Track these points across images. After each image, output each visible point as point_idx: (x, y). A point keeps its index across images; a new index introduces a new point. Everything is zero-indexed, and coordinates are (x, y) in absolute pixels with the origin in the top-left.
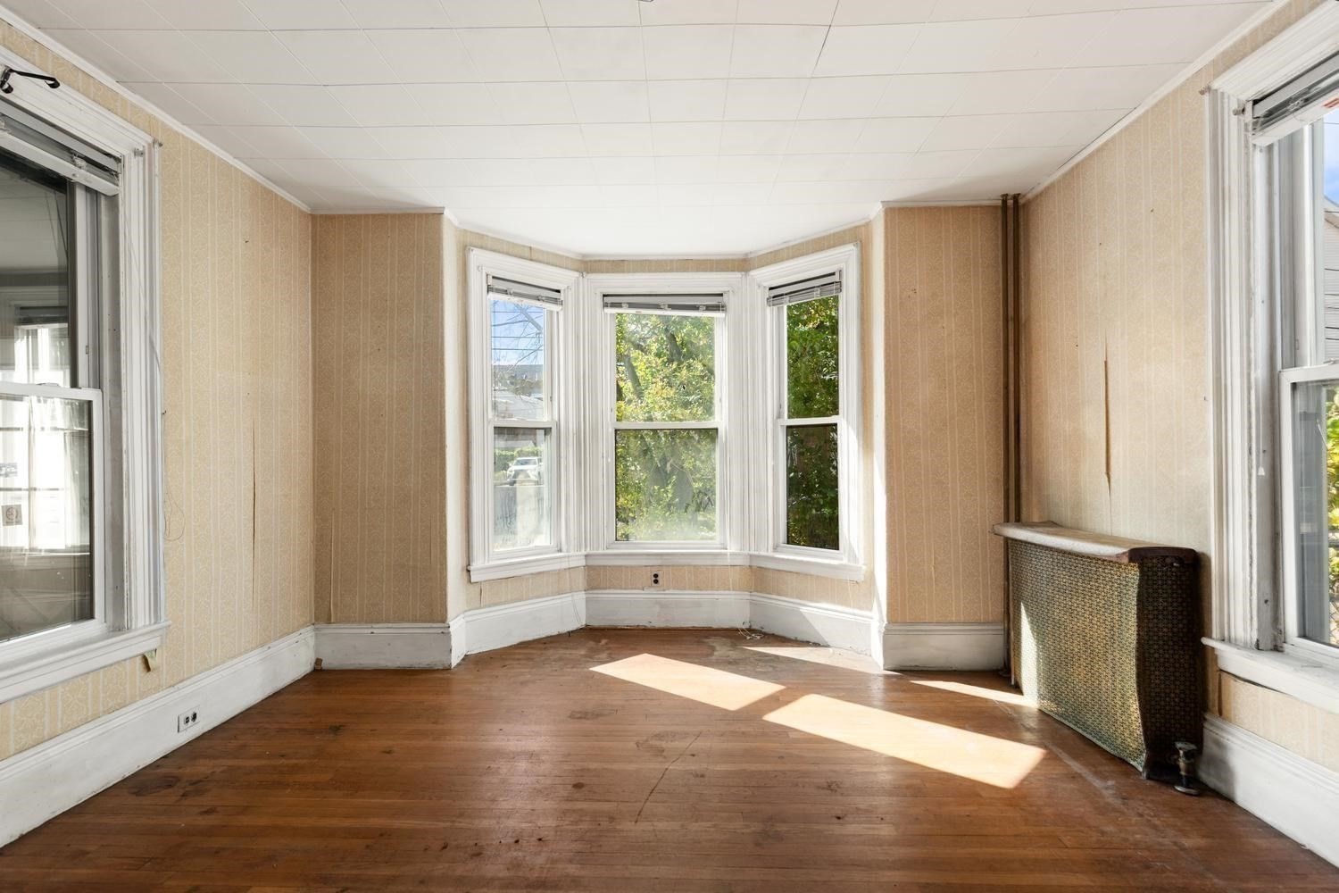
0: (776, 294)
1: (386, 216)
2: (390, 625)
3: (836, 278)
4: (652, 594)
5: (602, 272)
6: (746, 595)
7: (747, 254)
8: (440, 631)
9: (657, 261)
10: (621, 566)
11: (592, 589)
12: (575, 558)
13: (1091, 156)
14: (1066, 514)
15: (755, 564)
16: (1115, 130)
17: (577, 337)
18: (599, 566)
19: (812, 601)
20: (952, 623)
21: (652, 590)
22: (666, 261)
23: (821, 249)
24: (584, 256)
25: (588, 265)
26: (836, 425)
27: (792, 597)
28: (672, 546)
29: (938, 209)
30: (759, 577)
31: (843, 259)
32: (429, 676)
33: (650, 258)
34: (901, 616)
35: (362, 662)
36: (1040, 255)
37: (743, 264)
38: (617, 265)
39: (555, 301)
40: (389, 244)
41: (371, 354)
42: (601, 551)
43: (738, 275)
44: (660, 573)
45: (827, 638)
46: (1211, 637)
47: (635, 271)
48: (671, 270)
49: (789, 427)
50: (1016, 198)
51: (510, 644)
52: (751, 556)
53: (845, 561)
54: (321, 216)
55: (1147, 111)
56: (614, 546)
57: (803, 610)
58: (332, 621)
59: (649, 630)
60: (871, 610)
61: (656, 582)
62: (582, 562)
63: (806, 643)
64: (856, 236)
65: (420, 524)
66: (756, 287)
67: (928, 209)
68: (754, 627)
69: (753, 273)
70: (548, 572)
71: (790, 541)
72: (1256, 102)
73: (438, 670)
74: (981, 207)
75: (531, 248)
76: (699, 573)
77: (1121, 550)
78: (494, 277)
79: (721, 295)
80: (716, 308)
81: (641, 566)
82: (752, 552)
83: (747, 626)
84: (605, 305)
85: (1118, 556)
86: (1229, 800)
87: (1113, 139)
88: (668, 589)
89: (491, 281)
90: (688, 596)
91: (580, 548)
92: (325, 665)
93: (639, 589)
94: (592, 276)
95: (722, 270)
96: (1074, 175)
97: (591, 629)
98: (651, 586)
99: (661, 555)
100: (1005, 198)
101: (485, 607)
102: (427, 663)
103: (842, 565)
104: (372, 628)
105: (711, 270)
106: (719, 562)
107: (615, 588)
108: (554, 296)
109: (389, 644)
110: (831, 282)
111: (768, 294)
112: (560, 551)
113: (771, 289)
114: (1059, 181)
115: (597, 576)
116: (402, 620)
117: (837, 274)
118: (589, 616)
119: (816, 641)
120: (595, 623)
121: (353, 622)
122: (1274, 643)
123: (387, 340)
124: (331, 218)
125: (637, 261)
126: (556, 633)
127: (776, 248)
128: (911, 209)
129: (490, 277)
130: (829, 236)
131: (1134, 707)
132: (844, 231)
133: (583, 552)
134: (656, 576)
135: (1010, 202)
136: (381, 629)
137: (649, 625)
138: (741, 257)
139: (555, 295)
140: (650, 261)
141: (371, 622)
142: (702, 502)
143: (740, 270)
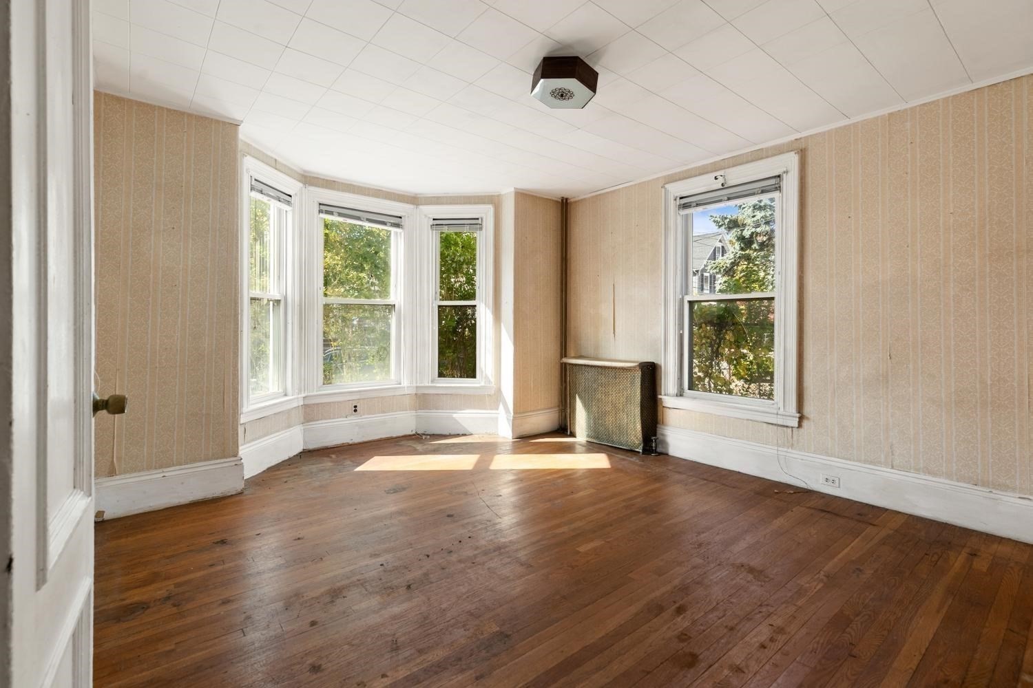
0: (437, 223)
1: (183, 113)
2: (183, 467)
3: (479, 222)
4: (354, 419)
5: (319, 187)
6: (413, 413)
7: (416, 194)
8: (234, 464)
9: (359, 187)
10: (330, 403)
11: (308, 422)
12: (295, 399)
13: (608, 193)
14: (591, 351)
15: (420, 392)
16: (621, 186)
17: (301, 233)
18: (314, 404)
19: (461, 410)
20: (539, 410)
21: (352, 417)
22: (365, 188)
23: (470, 203)
24: (305, 171)
25: (309, 180)
26: (475, 306)
27: (447, 409)
28: (364, 385)
29: (536, 197)
30: (423, 400)
31: (485, 212)
32: (227, 501)
33: (355, 184)
34: (520, 409)
35: (151, 505)
36: (577, 230)
37: (414, 200)
38: (330, 184)
39: (289, 203)
40: (185, 138)
41: (164, 231)
42: (315, 393)
43: (412, 206)
44: (358, 405)
45: (471, 430)
46: (661, 395)
47: (343, 191)
48: (368, 195)
49: (439, 307)
50: (567, 199)
51: (262, 470)
52: (417, 387)
53: (483, 384)
54: (106, 95)
55: (636, 185)
56: (321, 388)
57: (455, 415)
58: (117, 473)
59: (351, 445)
60: (497, 409)
61: (355, 411)
62: (301, 403)
63: (458, 435)
64: (494, 200)
65: (214, 378)
66: (423, 217)
67: (533, 196)
68: (418, 432)
69: (421, 207)
70: (283, 412)
71: (441, 375)
72: (681, 198)
73: (232, 495)
74: (553, 200)
75: (276, 160)
76: (382, 402)
77: (636, 364)
78: (256, 180)
79: (401, 218)
80: (397, 225)
81: (345, 401)
82: (418, 385)
83: (414, 432)
84: (320, 211)
85: (634, 367)
86: (667, 454)
87: (619, 190)
88: (364, 415)
89: (254, 182)
90: (378, 417)
91: (300, 391)
92: (107, 516)
93: (343, 417)
94: (312, 188)
95: (401, 201)
96: (598, 199)
97: (310, 451)
98: (352, 415)
99: (360, 391)
100: (563, 199)
101: (249, 442)
102: (220, 492)
103: (482, 386)
104: (163, 472)
105: (394, 200)
106: (397, 393)
107: (326, 419)
108: (286, 198)
109: (182, 483)
110: (476, 223)
111: (432, 222)
112: (286, 395)
113: (434, 219)
114: (589, 198)
115: (310, 412)
116: (194, 460)
117: (480, 220)
118: (305, 442)
119: (463, 433)
120: (311, 447)
121: (139, 471)
122: (680, 394)
123: (182, 221)
124: (119, 100)
125: (345, 184)
126: (287, 458)
127: (440, 195)
128: (526, 195)
129: (253, 180)
130: (475, 196)
131: (639, 427)
132: (485, 196)
133: (303, 395)
134: (356, 407)
135: (565, 201)
136: (172, 472)
137: (351, 442)
138: (413, 195)
139: (288, 198)
140: (354, 186)
141: (161, 467)
142: (383, 354)
143: (413, 203)
